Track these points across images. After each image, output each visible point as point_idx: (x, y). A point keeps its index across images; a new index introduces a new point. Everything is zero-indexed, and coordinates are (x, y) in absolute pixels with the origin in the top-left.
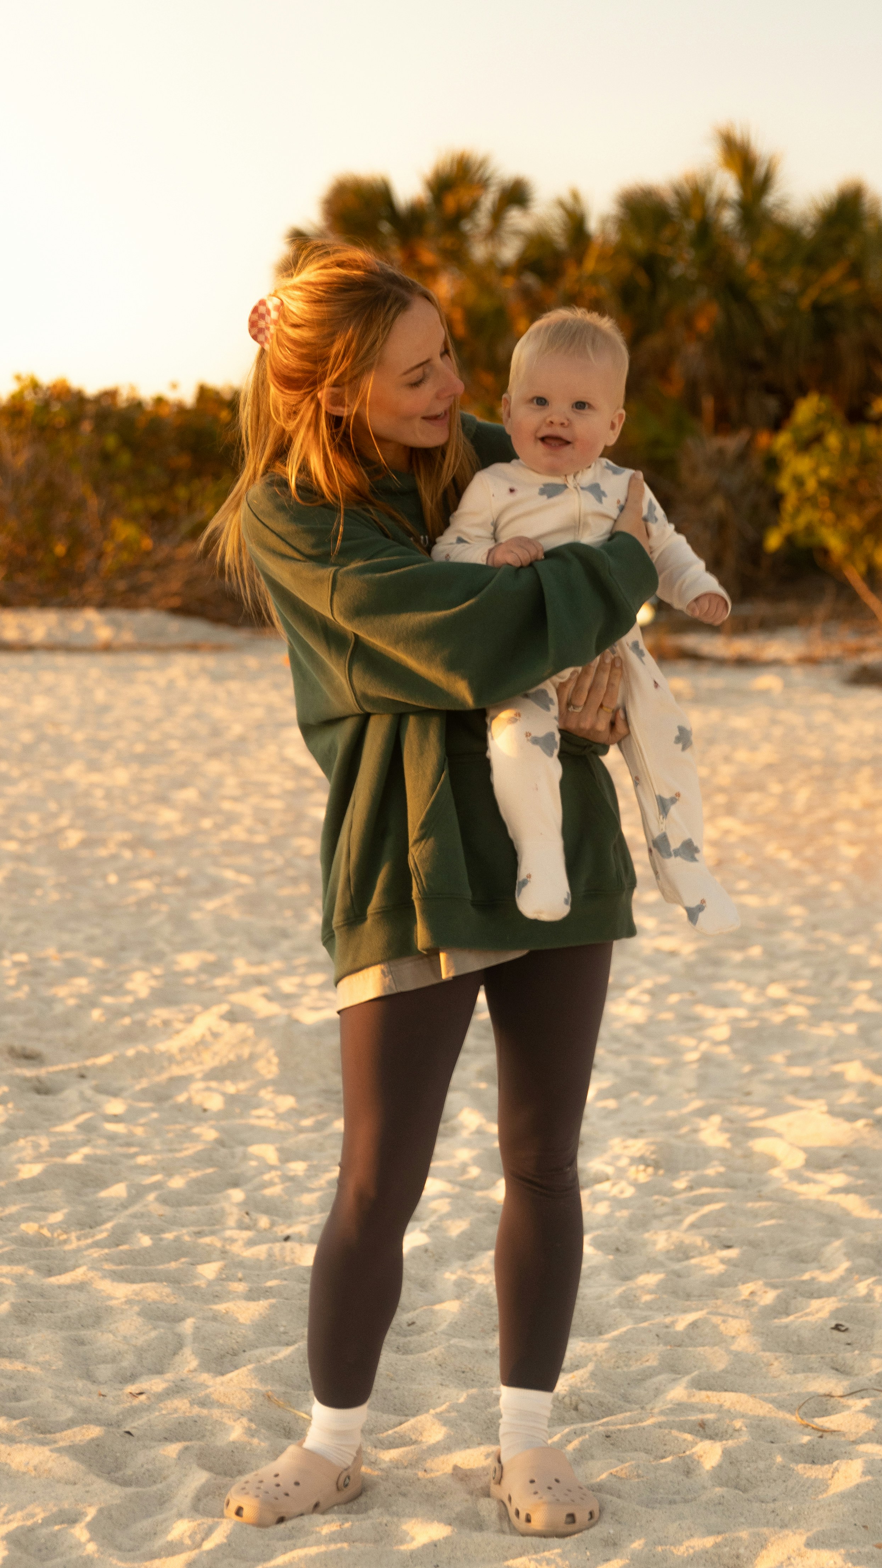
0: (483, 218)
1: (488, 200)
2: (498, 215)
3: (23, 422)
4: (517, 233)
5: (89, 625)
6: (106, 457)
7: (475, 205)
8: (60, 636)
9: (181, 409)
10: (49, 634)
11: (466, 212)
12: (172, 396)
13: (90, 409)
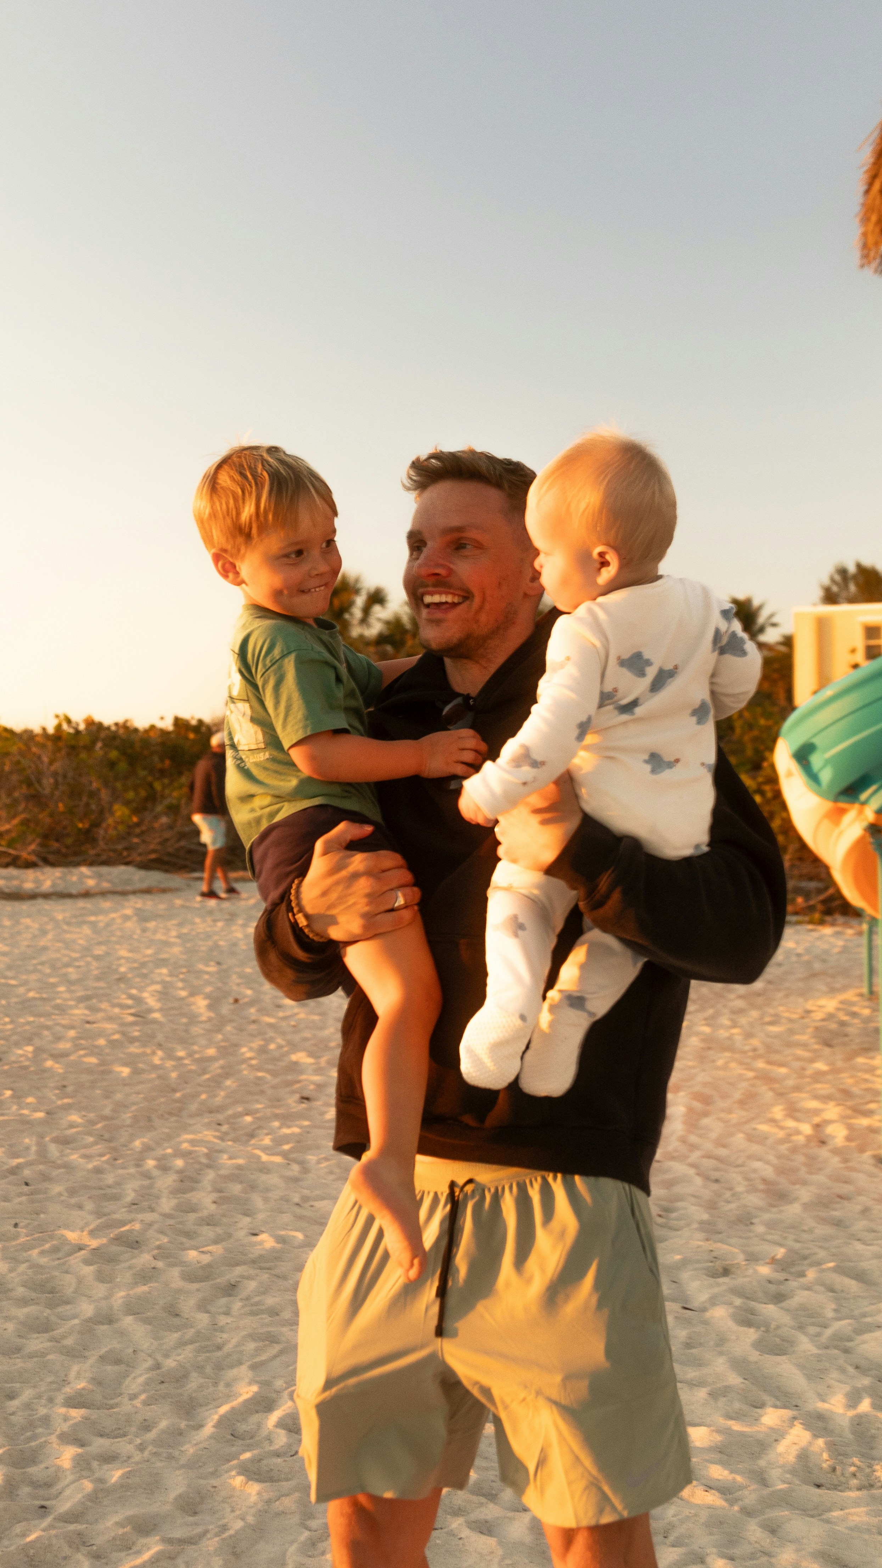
0: (357, 612)
1: (360, 601)
2: (367, 610)
3: (61, 744)
4: (379, 620)
5: (82, 876)
6: (112, 765)
7: (351, 604)
8: (61, 887)
9: (163, 733)
10: (53, 885)
11: (346, 607)
12: (160, 725)
13: (103, 735)
